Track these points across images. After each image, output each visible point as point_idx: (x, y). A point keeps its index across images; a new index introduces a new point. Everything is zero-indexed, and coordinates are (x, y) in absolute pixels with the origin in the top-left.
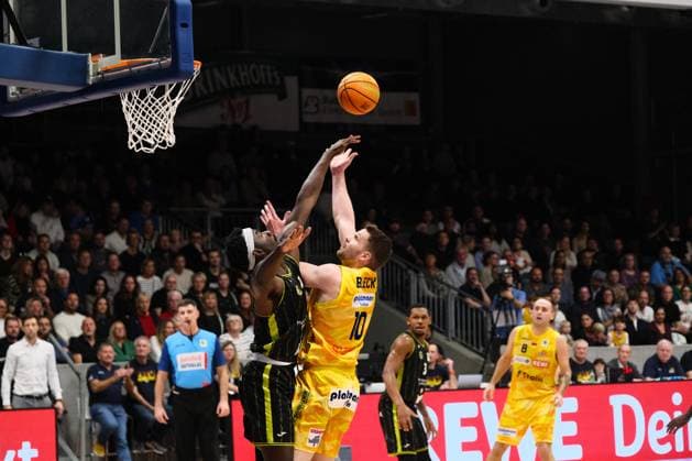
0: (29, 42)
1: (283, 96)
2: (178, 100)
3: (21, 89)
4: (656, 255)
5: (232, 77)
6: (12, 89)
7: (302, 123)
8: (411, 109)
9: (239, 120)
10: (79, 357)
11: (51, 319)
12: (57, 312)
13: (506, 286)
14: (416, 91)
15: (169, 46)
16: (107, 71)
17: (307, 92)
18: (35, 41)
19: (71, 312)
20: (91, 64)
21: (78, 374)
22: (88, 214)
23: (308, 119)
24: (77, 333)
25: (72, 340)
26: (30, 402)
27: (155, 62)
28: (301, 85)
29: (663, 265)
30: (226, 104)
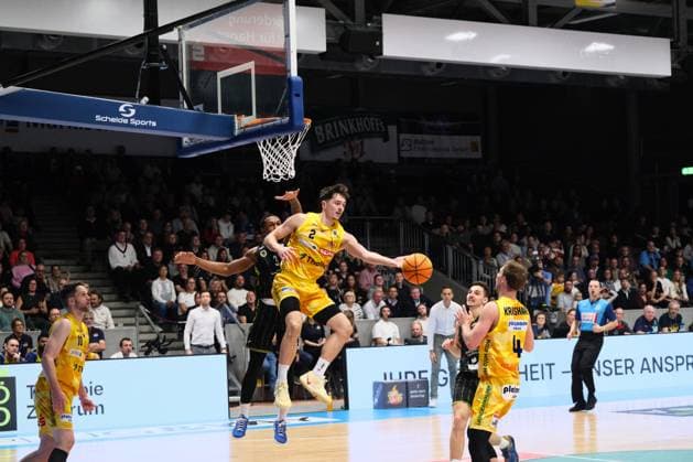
0: (195, 107)
1: (386, 139)
2: (297, 146)
3: (191, 139)
4: (645, 247)
5: (352, 127)
6: (185, 139)
7: (400, 158)
8: (474, 147)
9: (356, 156)
10: (244, 318)
11: (226, 292)
12: (230, 288)
13: (537, 269)
14: (478, 134)
15: (287, 110)
16: (247, 126)
17: (402, 136)
18: (201, 107)
19: (239, 288)
20: (236, 121)
21: (243, 331)
22: (251, 222)
23: (404, 154)
24: (244, 302)
25: (240, 308)
26: (200, 350)
27: (278, 120)
28: (400, 131)
29: (649, 253)
30: (347, 145)
